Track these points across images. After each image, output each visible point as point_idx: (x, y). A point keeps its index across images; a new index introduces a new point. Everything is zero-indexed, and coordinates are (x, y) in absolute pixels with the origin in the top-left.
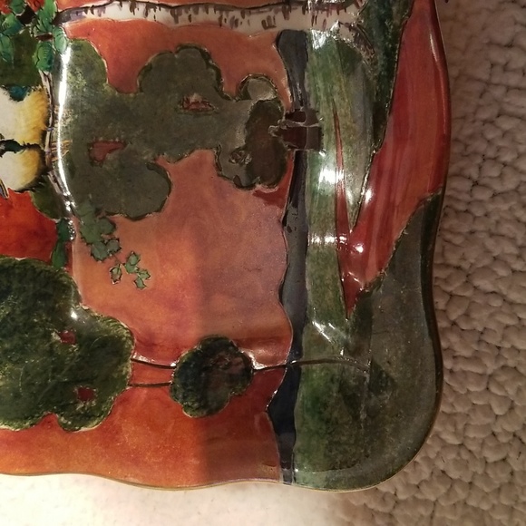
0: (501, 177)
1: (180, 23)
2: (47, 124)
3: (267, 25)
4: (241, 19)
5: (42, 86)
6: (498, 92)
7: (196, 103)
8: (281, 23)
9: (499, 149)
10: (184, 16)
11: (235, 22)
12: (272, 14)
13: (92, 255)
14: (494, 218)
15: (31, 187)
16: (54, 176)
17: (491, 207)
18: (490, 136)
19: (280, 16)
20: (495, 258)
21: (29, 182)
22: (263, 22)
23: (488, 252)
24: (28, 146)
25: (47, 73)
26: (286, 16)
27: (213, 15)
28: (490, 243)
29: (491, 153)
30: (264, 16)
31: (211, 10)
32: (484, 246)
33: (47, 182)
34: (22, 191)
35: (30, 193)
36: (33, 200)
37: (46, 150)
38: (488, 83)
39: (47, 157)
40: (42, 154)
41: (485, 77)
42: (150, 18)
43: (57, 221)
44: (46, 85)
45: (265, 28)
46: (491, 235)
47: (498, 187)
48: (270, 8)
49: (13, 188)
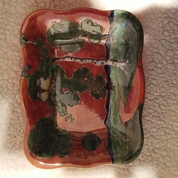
0: (150, 96)
1: (83, 63)
2: (50, 85)
3: (102, 63)
4: (96, 62)
5: (50, 76)
6: (150, 79)
7: (86, 80)
8: (105, 63)
9: (150, 91)
10: (84, 61)
11: (95, 63)
12: (103, 61)
13: (60, 115)
14: (149, 105)
15: (47, 100)
16: (52, 97)
17: (148, 103)
18: (148, 88)
19: (105, 61)
20: (149, 113)
22: (101, 63)
23: (148, 112)
24: (47, 90)
25: (51, 73)
26: (106, 62)
27: (90, 61)
28: (148, 110)
29: (149, 92)
30: (101, 62)
31: (90, 60)
32: (147, 110)
33: (50, 98)
34: (46, 101)
36: (48, 103)
37: (50, 91)
38: (148, 77)
40: (49, 92)
41: (147, 76)
42: (76, 61)
43: (52, 107)
45: (102, 64)
46: (149, 108)
47: (150, 99)
48: (103, 60)
49: (44, 101)
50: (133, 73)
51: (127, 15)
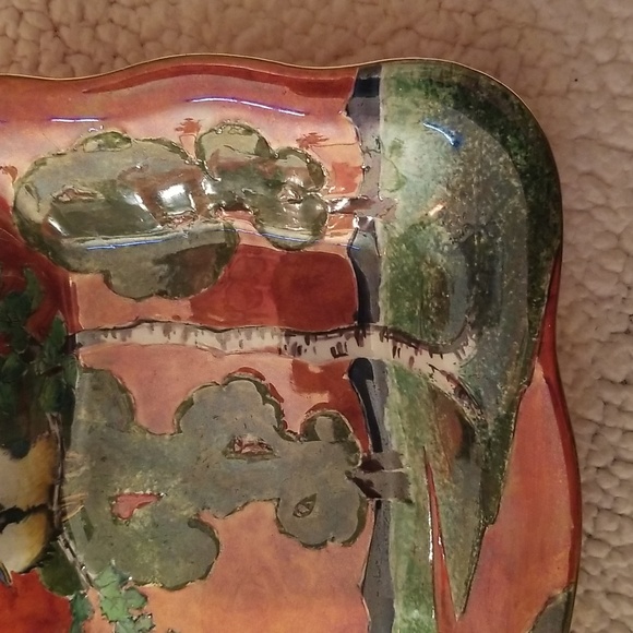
0: (619, 532)
1: (229, 349)
3: (337, 352)
4: (305, 346)
5: (50, 432)
6: (614, 438)
7: (251, 445)
8: (354, 351)
9: (616, 499)
10: (233, 342)
11: (298, 351)
12: (342, 339)
14: (611, 577)
15: (38, 562)
16: (65, 540)
17: (607, 565)
18: (606, 486)
19: (353, 341)
20: (613, 621)
21: (35, 555)
22: (332, 350)
23: (603, 613)
24: (33, 510)
25: (55, 414)
26: (360, 342)
27: (270, 342)
28: (607, 605)
29: (607, 505)
30: (332, 343)
31: (267, 335)
32: (600, 607)
33: (56, 549)
34: (27, 570)
35: (38, 570)
36: (41, 578)
37: (55, 508)
38: (601, 425)
39: (56, 516)
40: (50, 515)
41: (598, 419)
42: (190, 343)
43: (70, 598)
44: (55, 429)
45: (335, 356)
46: (609, 594)
47: (615, 542)
48: (341, 332)
49: (17, 570)
50: (508, 417)
51: (454, 90)
